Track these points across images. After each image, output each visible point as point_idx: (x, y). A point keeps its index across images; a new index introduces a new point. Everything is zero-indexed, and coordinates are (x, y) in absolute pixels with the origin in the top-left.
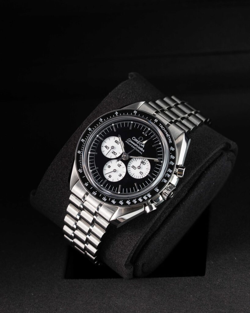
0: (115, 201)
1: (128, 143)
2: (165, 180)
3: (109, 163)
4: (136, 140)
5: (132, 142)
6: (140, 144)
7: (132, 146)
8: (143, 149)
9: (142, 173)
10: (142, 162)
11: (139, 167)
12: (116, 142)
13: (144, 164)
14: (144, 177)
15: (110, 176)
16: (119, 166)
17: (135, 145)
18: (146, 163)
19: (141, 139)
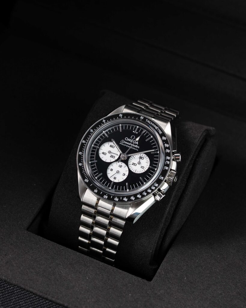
0: (126, 198)
1: (123, 144)
2: (166, 167)
3: (111, 167)
4: (129, 139)
5: (126, 143)
6: (134, 142)
7: (127, 146)
8: (138, 146)
9: (143, 167)
10: (141, 158)
11: (139, 163)
12: (111, 146)
13: (143, 158)
14: (146, 170)
15: (115, 178)
16: (120, 167)
17: (130, 144)
18: (144, 157)
19: (133, 137)
